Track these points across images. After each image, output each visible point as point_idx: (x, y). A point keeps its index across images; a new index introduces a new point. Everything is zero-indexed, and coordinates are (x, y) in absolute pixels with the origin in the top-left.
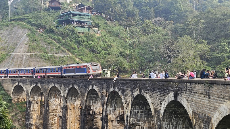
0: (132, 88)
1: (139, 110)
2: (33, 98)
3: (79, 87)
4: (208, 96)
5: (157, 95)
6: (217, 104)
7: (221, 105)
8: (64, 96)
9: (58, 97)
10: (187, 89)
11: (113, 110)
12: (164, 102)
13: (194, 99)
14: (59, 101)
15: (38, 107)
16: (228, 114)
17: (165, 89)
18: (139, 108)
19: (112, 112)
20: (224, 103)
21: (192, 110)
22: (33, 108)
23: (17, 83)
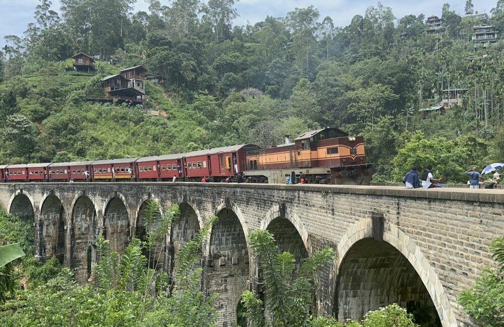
0: (214, 198)
1: (224, 232)
2: (46, 216)
3: (126, 197)
4: (331, 212)
5: (252, 209)
6: (345, 223)
7: (351, 224)
8: (100, 212)
9: (89, 213)
10: (299, 200)
11: (182, 232)
12: (264, 220)
13: (311, 215)
14: (91, 219)
15: (54, 231)
16: (361, 238)
17: (267, 200)
18: (225, 228)
19: (181, 237)
20: (356, 221)
21: (308, 232)
22: (47, 233)
23: (19, 191)
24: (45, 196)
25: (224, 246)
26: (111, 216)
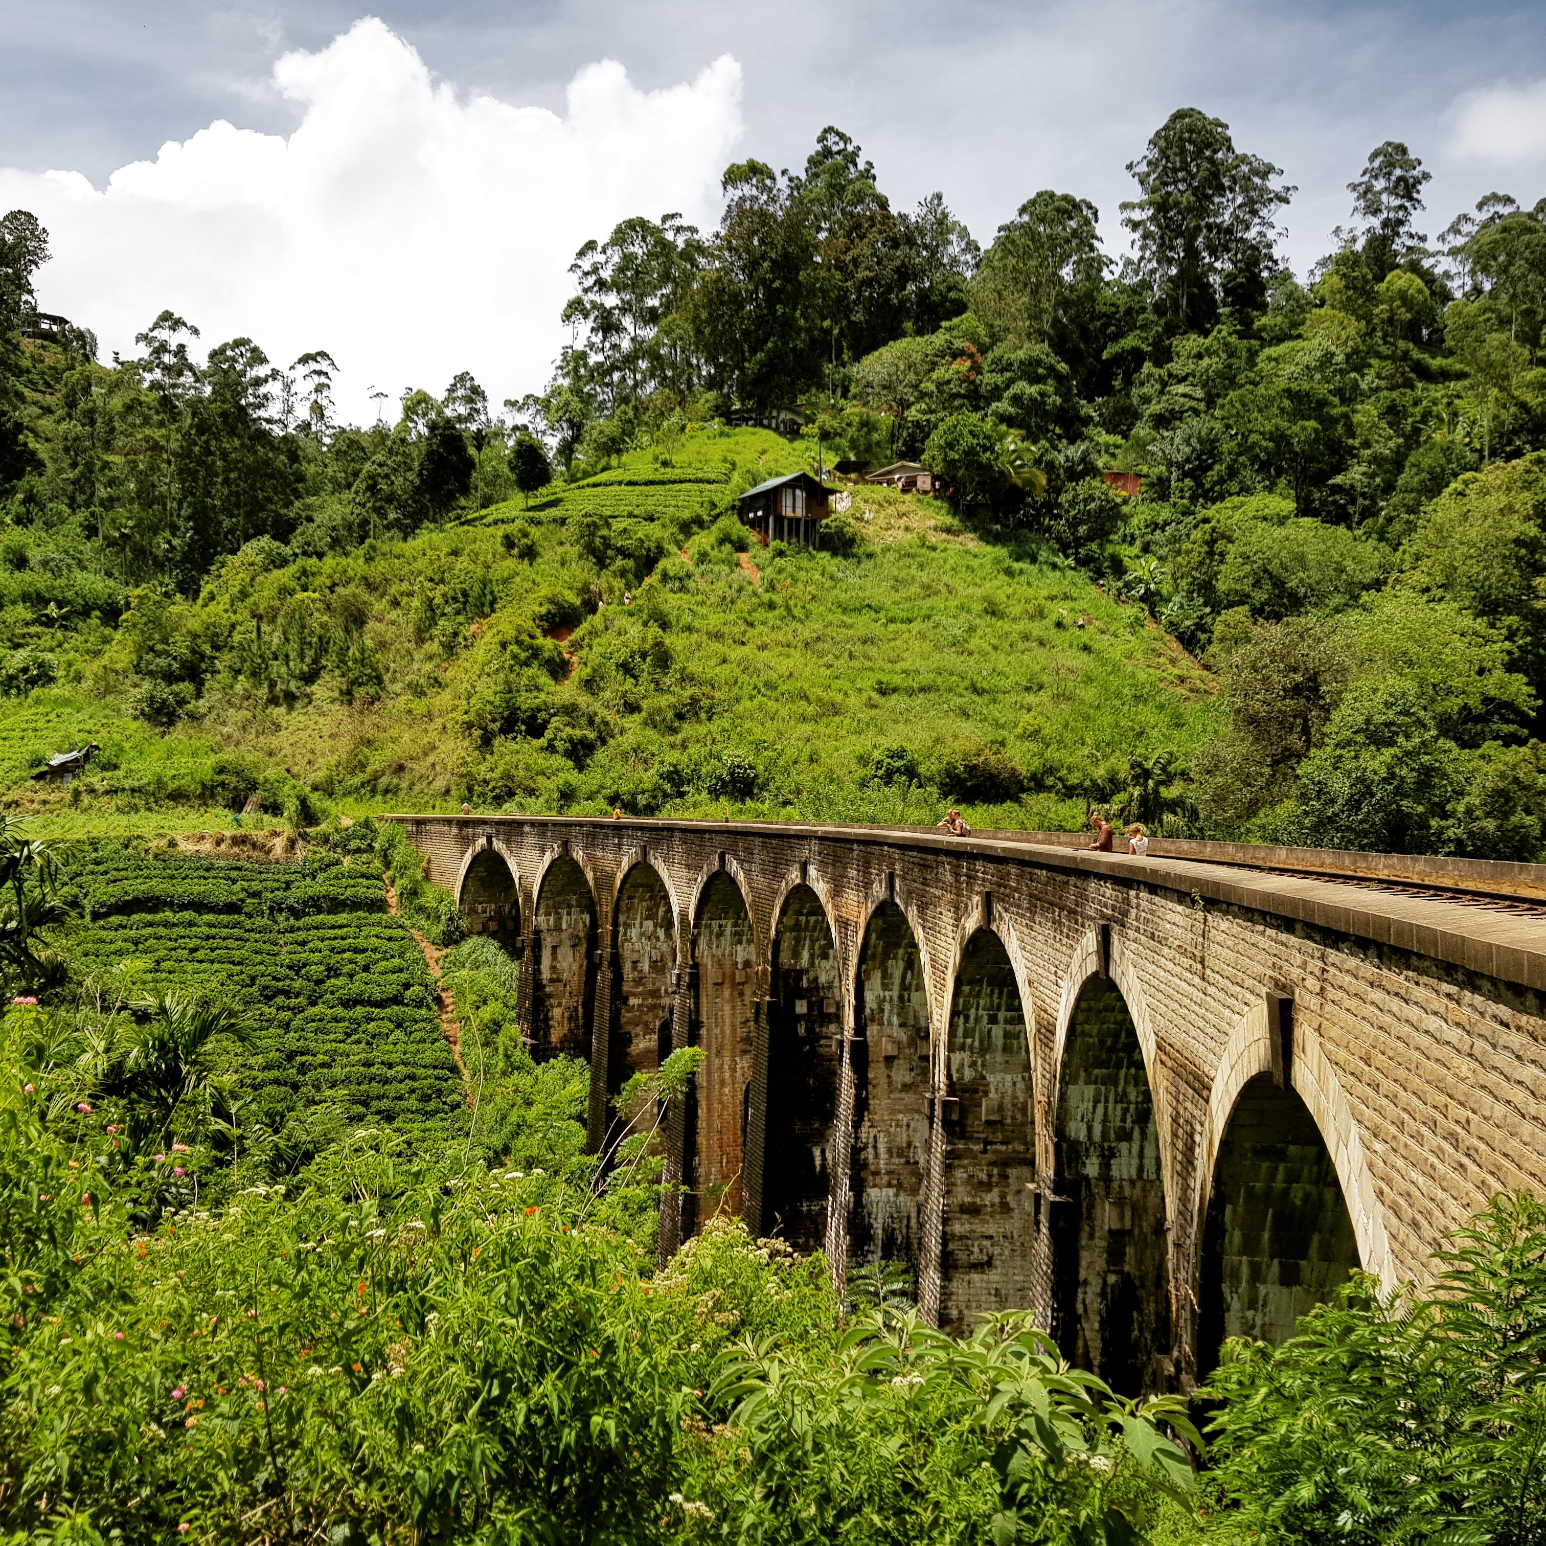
0: (959, 893)
1: (998, 1009)
2: (552, 918)
4: (1199, 966)
5: (1043, 937)
7: (1236, 1017)
8: (683, 915)
9: (664, 917)
10: (1138, 918)
12: (1066, 978)
13: (1161, 973)
16: (1254, 1072)
17: (1074, 910)
18: (999, 997)
19: (891, 1012)
20: (1246, 1009)
21: (1156, 1033)
22: (553, 968)
23: (482, 841)
24: (548, 858)
25: (999, 1057)
26: (716, 929)
